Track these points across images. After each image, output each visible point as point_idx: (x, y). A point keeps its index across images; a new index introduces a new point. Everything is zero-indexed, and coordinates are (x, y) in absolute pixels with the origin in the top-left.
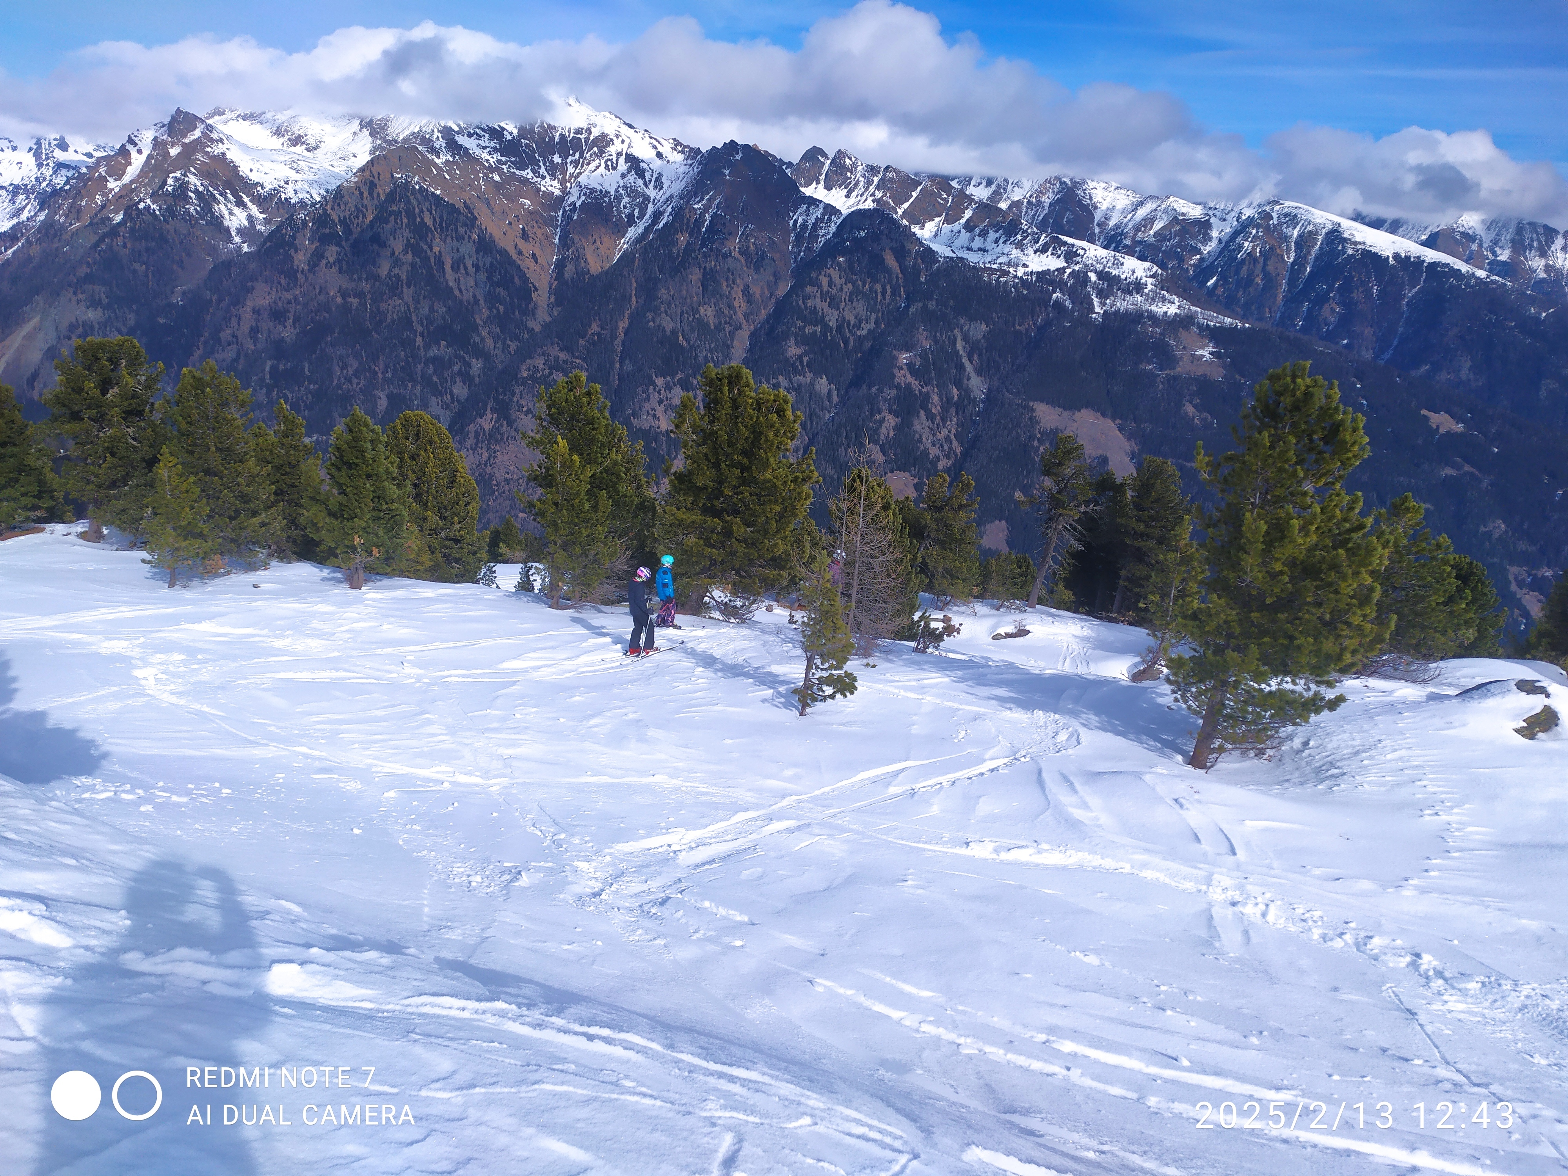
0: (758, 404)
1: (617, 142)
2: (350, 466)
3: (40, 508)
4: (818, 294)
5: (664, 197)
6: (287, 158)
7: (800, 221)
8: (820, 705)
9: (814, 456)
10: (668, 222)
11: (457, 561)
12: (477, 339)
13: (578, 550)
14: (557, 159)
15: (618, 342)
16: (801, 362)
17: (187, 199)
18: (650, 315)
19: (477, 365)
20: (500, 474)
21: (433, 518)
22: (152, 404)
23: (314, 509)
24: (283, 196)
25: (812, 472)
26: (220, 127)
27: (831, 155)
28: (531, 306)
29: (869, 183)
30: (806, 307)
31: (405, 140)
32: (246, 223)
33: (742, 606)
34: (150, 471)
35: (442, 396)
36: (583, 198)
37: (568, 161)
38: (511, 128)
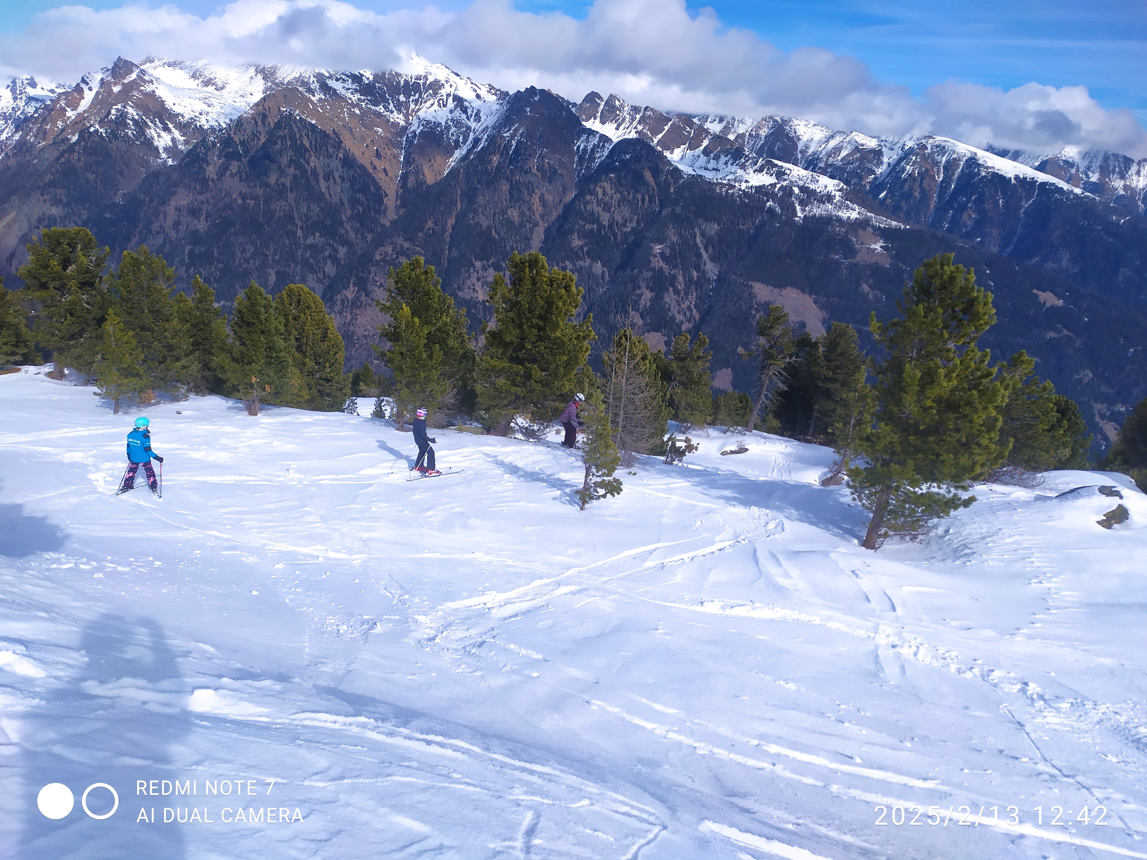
0: (551, 281)
1: (447, 86)
2: (249, 324)
3: (17, 354)
4: (595, 201)
5: (481, 128)
6: (201, 95)
7: (582, 147)
9: (592, 320)
10: (484, 146)
11: (328, 395)
12: (343, 232)
13: (418, 388)
14: (402, 98)
15: (447, 235)
16: (582, 251)
17: (126, 125)
18: (471, 216)
19: (342, 251)
20: (359, 332)
21: (310, 363)
22: (101, 278)
23: (223, 356)
24: (198, 124)
25: (590, 331)
26: (151, 71)
27: (605, 98)
28: (383, 207)
29: (633, 119)
30: (586, 210)
31: (289, 83)
32: (171, 144)
33: (538, 430)
34: (100, 327)
35: (316, 273)
36: (421, 128)
37: (411, 100)
38: (368, 75)
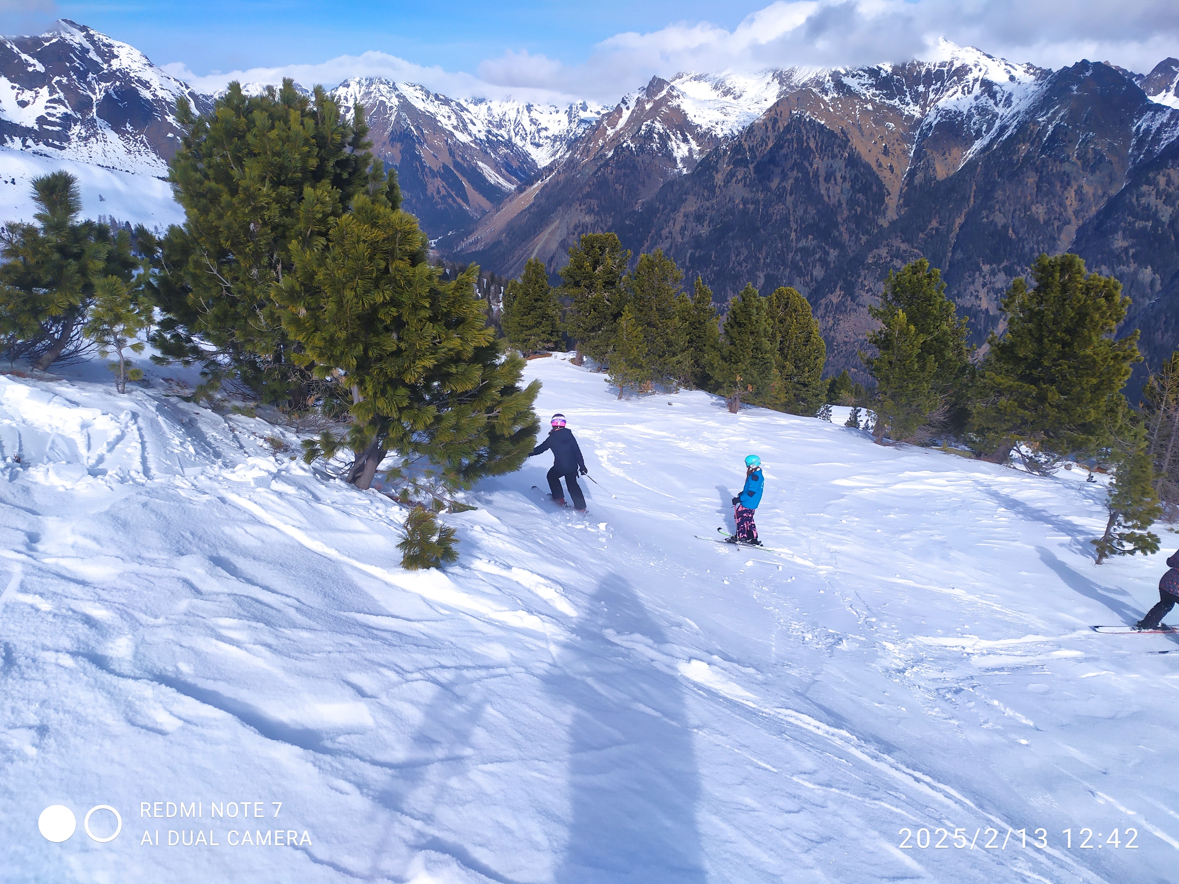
0: (1087, 289)
1: (975, 70)
2: (740, 325)
4: (1154, 193)
5: (1011, 113)
6: (720, 105)
7: (1144, 126)
8: (1117, 558)
10: (1012, 134)
11: (803, 400)
12: (837, 234)
13: (904, 400)
14: (921, 88)
15: (953, 235)
16: (1127, 253)
17: (651, 139)
18: (984, 213)
19: (833, 253)
20: (840, 337)
21: (790, 367)
22: (621, 278)
23: (714, 353)
24: (714, 133)
25: (1134, 351)
26: (679, 87)
28: (883, 207)
30: (1139, 205)
31: (804, 85)
32: (687, 154)
33: (1046, 462)
34: (615, 322)
35: (804, 276)
36: (939, 118)
37: (931, 89)
38: (887, 67)
